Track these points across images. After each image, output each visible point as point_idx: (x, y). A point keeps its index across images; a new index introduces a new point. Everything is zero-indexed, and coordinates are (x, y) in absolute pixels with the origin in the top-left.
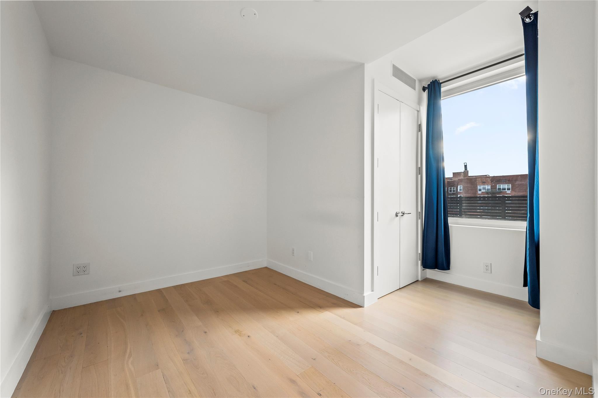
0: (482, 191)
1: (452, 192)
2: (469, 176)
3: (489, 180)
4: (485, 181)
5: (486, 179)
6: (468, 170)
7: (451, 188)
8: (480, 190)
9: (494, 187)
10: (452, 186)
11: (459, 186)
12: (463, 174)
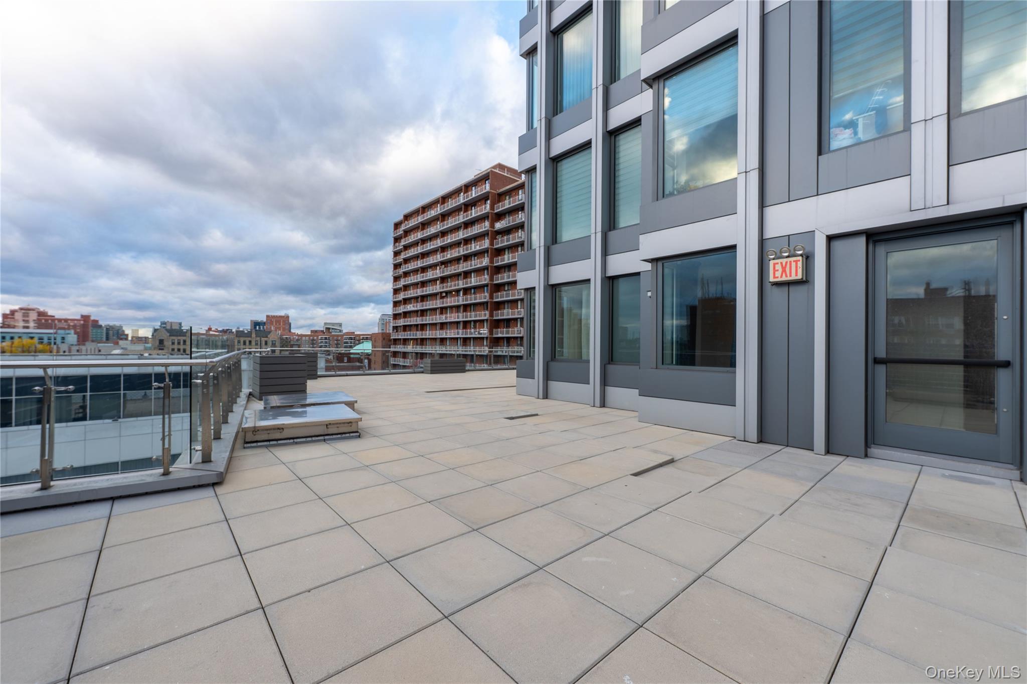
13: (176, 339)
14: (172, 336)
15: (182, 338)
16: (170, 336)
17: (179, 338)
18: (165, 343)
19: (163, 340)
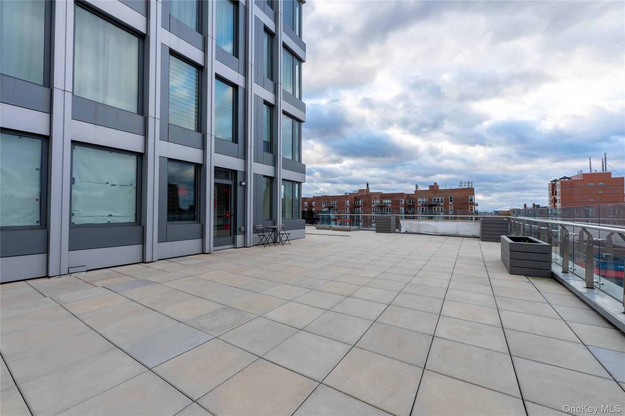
0: (375, 205)
1: (358, 205)
2: (370, 192)
3: (378, 196)
4: (376, 197)
5: (377, 196)
6: (369, 188)
7: (357, 202)
8: (373, 204)
9: (381, 202)
10: (357, 200)
11: (360, 201)
12: (365, 190)
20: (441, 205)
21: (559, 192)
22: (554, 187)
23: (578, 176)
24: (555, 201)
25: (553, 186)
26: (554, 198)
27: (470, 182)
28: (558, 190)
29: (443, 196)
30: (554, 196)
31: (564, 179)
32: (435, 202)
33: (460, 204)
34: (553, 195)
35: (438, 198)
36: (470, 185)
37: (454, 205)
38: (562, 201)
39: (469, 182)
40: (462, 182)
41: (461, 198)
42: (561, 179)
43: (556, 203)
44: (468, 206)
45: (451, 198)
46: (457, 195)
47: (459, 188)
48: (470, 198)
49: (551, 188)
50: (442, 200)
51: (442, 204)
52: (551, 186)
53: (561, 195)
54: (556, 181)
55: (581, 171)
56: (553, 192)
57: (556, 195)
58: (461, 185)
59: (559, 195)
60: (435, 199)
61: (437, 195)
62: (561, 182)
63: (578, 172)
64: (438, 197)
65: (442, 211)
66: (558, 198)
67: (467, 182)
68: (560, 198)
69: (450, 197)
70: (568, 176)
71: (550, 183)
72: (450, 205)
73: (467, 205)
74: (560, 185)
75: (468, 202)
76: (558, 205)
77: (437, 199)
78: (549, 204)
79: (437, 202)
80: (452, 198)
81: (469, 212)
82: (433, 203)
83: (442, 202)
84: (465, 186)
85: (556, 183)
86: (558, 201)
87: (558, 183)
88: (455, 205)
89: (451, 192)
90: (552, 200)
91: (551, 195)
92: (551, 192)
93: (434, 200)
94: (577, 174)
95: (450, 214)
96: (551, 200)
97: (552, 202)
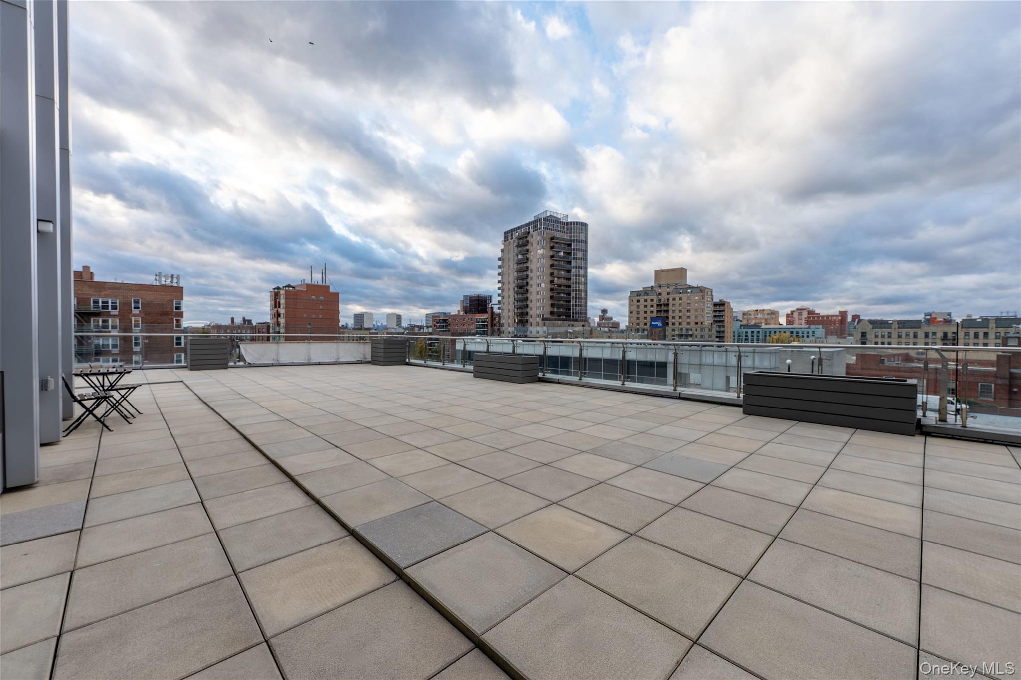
13: (880, 332)
14: (875, 328)
15: (886, 331)
16: (873, 328)
17: (884, 330)
18: (868, 336)
19: (866, 333)
20: (112, 313)
21: (283, 304)
22: (277, 297)
23: (301, 286)
24: (279, 315)
25: (276, 295)
26: (277, 311)
27: (175, 276)
28: (282, 302)
29: (118, 296)
30: (276, 309)
31: (289, 287)
32: (98, 307)
33: (156, 314)
34: (275, 307)
35: (105, 300)
36: (175, 281)
37: (142, 316)
38: (286, 315)
39: (173, 276)
40: (160, 273)
41: (158, 304)
42: (285, 287)
43: (279, 318)
44: (173, 319)
45: (136, 302)
46: (149, 297)
47: (154, 284)
48: (176, 304)
49: (273, 298)
50: (116, 303)
51: (115, 312)
52: (273, 294)
53: (286, 308)
54: (278, 288)
55: (304, 280)
56: (276, 305)
57: (279, 307)
58: (157, 279)
59: (283, 308)
60: (96, 302)
61: (103, 294)
62: (286, 291)
63: (301, 281)
64: (106, 296)
65: (114, 327)
66: (282, 311)
67: (170, 276)
68: (284, 313)
69: (134, 300)
70: (292, 285)
71: (272, 290)
72: (135, 315)
73: (170, 317)
74: (284, 296)
75: (173, 312)
76: (282, 320)
77: (103, 302)
78: (271, 319)
79: (102, 309)
80: (138, 303)
81: (175, 328)
82: (92, 308)
83: (114, 308)
84: (165, 281)
85: (280, 292)
86: (282, 316)
87: (282, 292)
88: (146, 315)
89: (137, 291)
90: (275, 315)
91: (273, 306)
92: (273, 303)
93: (94, 302)
94: (300, 283)
95: (133, 332)
96: (273, 313)
97: (275, 317)
